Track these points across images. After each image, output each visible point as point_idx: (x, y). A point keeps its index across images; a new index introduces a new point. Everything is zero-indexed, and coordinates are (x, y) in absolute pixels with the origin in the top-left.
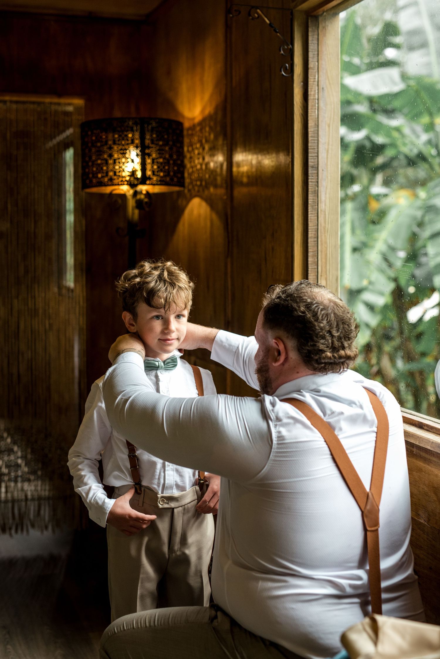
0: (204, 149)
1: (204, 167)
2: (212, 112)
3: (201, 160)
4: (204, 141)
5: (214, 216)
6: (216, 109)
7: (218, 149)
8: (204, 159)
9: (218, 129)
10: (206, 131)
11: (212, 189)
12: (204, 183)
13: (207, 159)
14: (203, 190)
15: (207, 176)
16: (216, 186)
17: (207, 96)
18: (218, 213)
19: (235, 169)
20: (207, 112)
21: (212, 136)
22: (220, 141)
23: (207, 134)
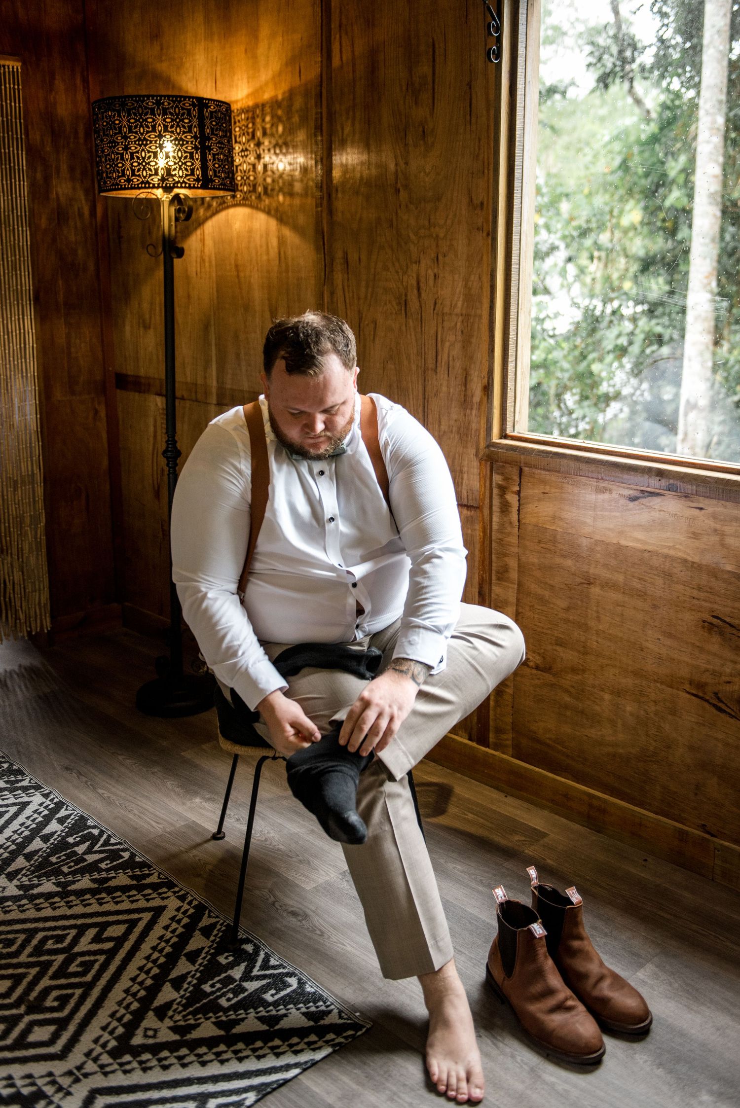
0: (259, 144)
1: (260, 168)
2: (280, 97)
3: (252, 159)
4: (259, 134)
5: (287, 232)
6: (291, 95)
7: (295, 147)
8: (259, 157)
9: (296, 119)
10: (263, 120)
11: (281, 198)
12: (260, 189)
13: (267, 158)
14: (259, 197)
15: (269, 180)
16: (291, 194)
17: (265, 75)
18: (295, 228)
19: (336, 174)
20: (267, 96)
21: (280, 129)
22: (301, 136)
23: (268, 126)
